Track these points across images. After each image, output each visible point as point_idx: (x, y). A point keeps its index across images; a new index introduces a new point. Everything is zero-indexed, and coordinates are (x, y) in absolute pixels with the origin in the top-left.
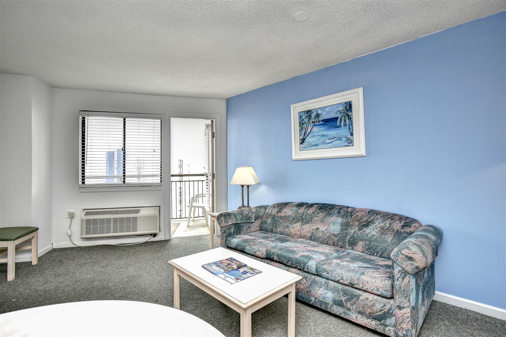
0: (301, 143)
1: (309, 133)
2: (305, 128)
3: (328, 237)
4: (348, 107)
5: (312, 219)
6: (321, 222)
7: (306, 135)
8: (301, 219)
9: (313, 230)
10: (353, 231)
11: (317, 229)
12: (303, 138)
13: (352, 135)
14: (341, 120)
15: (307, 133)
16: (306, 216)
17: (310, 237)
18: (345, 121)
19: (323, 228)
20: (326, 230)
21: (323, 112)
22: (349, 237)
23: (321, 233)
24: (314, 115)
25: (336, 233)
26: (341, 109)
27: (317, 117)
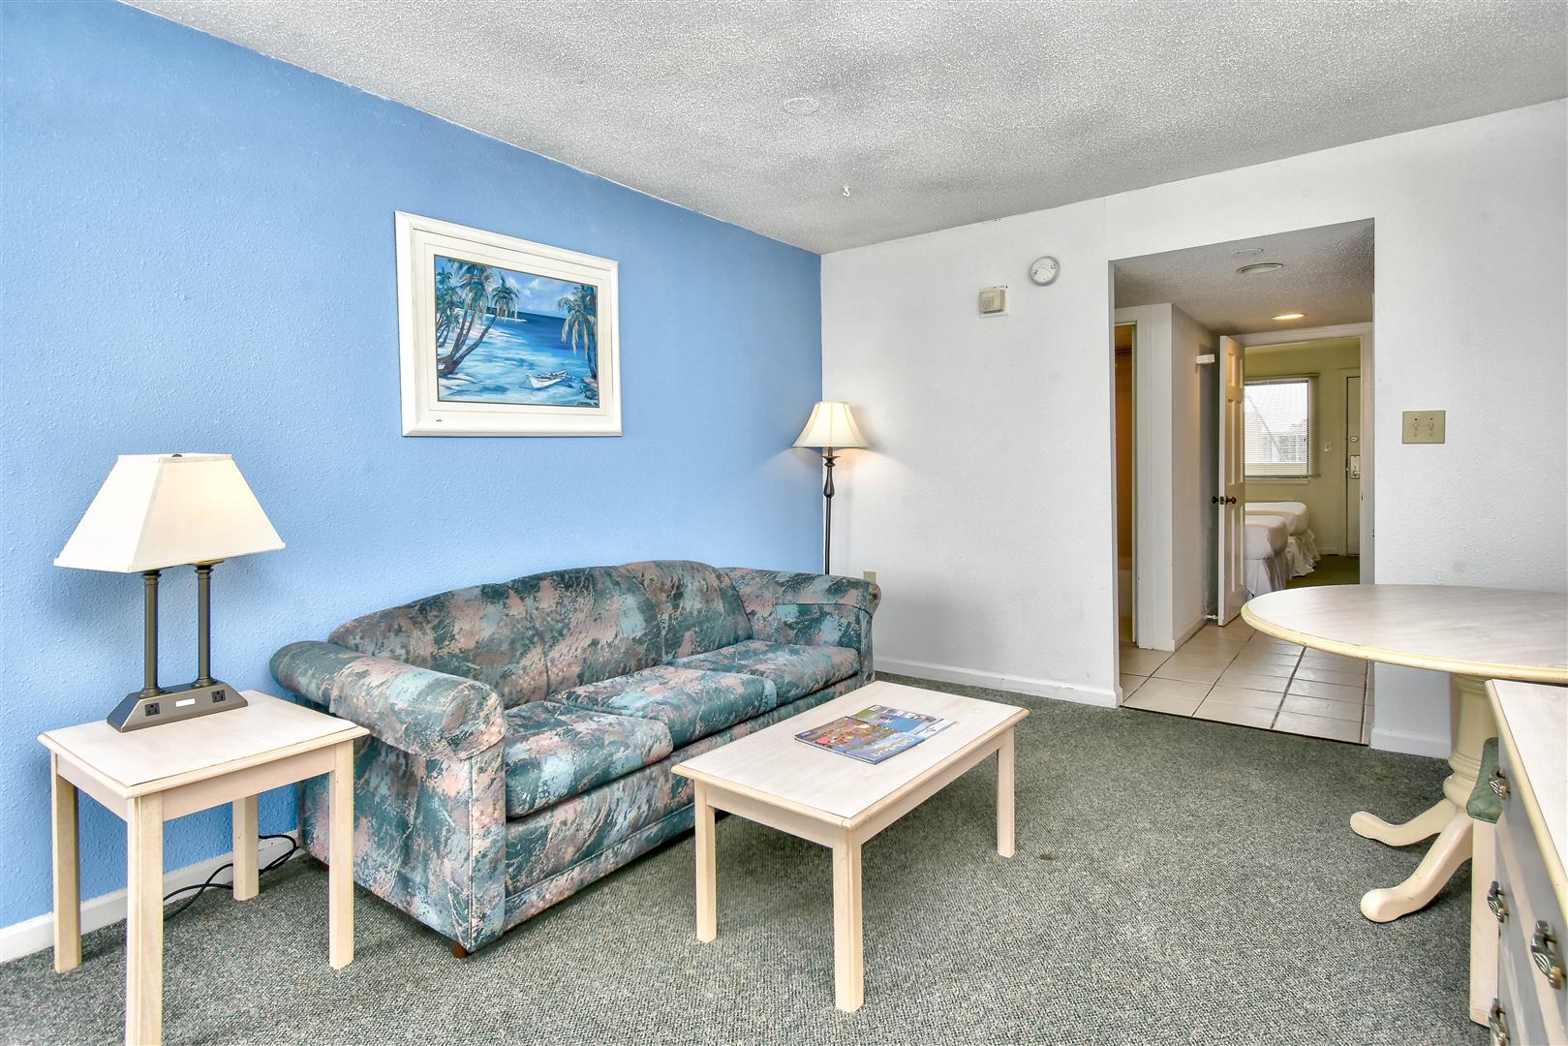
0: (442, 374)
1: (476, 345)
2: (461, 321)
3: (626, 653)
4: (588, 299)
5: (566, 621)
6: (595, 620)
7: (465, 348)
8: (533, 636)
9: (584, 651)
10: (666, 617)
11: (595, 643)
12: (452, 356)
13: (595, 376)
14: (571, 328)
15: (469, 342)
16: (544, 620)
17: (578, 676)
18: (581, 336)
19: (606, 636)
20: (616, 636)
21: (524, 288)
22: (664, 633)
23: (607, 650)
24: (494, 286)
25: (639, 634)
26: (572, 298)
27: (505, 298)
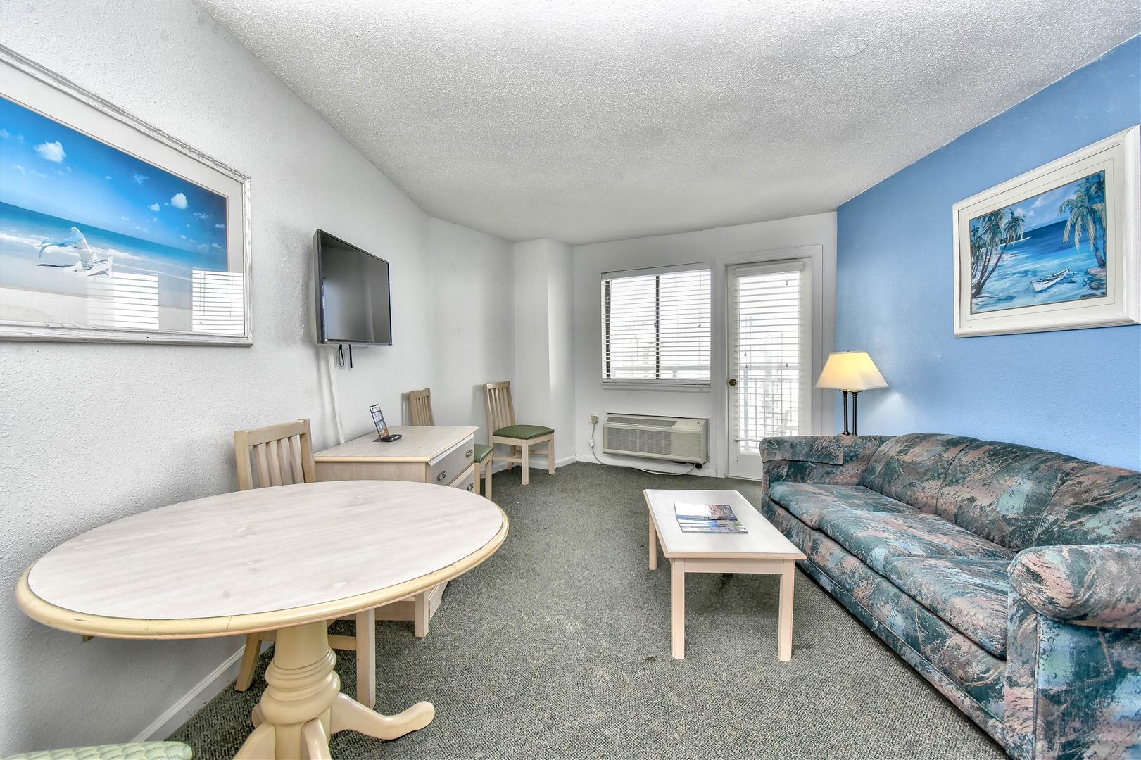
0: (974, 296)
1: (993, 270)
2: (984, 257)
3: (992, 522)
4: (1093, 189)
5: (966, 475)
6: (984, 485)
7: (986, 274)
8: (942, 473)
9: (963, 500)
10: (1051, 518)
11: (972, 500)
12: (979, 282)
13: (1103, 264)
14: (1073, 226)
15: (989, 270)
16: (956, 467)
17: (955, 515)
18: (1084, 228)
19: (983, 500)
20: (990, 504)
21: (1028, 211)
22: (1039, 530)
23: (978, 510)
24: (1006, 221)
25: (1010, 515)
26: (1073, 197)
27: (1013, 226)
